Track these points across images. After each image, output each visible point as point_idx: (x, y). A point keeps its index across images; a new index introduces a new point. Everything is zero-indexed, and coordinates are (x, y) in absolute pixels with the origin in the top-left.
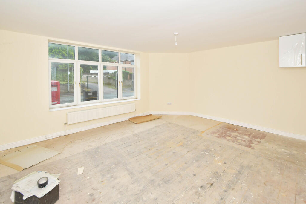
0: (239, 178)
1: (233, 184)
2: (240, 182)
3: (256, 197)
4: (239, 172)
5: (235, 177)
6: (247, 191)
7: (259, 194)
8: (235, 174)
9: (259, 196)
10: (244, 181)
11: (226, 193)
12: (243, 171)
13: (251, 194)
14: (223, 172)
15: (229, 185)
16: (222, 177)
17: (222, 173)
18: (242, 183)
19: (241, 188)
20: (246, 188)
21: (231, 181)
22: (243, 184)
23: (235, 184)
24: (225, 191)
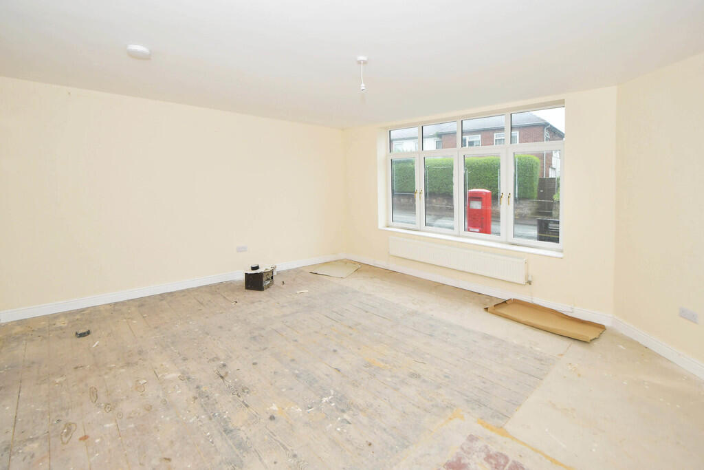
0: (213, 420)
1: (206, 404)
2: (203, 417)
3: (157, 422)
4: (231, 431)
5: (219, 415)
6: (178, 417)
7: (158, 431)
8: (228, 420)
9: (156, 427)
10: (201, 426)
11: (195, 386)
12: (230, 442)
13: (168, 419)
14: (243, 402)
15: (207, 397)
16: (231, 396)
17: (241, 399)
18: (198, 418)
19: (189, 411)
20: (184, 419)
21: (214, 404)
22: (195, 417)
23: (202, 406)
24: (198, 387)
